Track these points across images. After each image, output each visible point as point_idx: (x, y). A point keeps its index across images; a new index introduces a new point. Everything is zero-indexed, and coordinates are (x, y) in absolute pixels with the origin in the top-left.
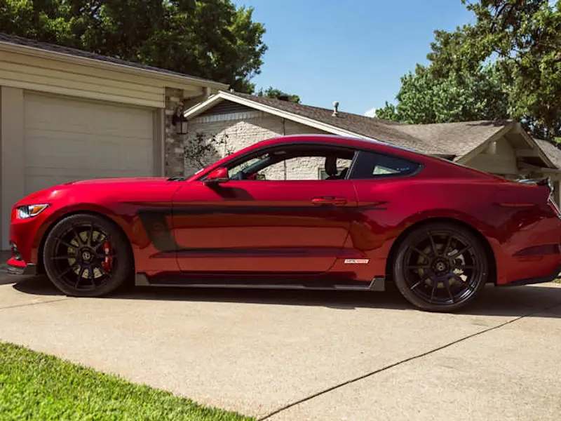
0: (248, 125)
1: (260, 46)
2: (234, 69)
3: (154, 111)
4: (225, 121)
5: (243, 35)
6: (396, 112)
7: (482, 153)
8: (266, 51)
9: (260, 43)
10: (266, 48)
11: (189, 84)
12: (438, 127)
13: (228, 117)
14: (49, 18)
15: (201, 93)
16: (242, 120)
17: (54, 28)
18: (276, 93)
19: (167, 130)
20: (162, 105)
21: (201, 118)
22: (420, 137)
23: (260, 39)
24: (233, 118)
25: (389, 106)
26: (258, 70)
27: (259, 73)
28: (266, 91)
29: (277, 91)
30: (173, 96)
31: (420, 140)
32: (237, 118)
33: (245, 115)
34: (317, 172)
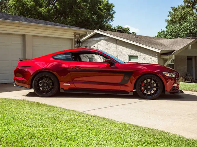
0: (105, 41)
1: (113, 11)
2: (103, 21)
3: (71, 40)
4: (97, 40)
5: (106, 8)
6: (165, 33)
7: (185, 49)
8: (115, 13)
9: (113, 10)
10: (115, 12)
11: (81, 31)
12: (172, 40)
13: (98, 39)
14: (40, 8)
15: (85, 34)
16: (103, 40)
17: (41, 11)
18: (120, 27)
19: (75, 45)
20: (73, 38)
21: (89, 39)
22: (165, 44)
23: (113, 9)
24: (100, 39)
25: (163, 31)
26: (112, 20)
27: (113, 21)
28: (117, 27)
29: (121, 27)
30: (76, 35)
31: (164, 45)
32: (101, 39)
33: (104, 38)
34: (127, 57)
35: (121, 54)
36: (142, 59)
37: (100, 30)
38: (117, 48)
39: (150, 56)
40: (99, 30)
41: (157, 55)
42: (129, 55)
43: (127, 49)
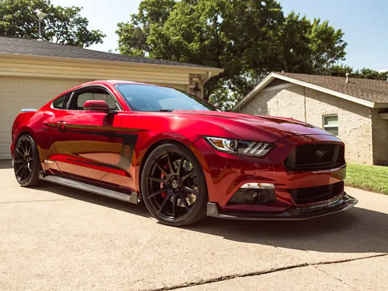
0: (288, 92)
1: (342, 43)
4: (277, 90)
8: (347, 46)
9: (342, 41)
16: (284, 88)
20: (185, 83)
21: (266, 89)
24: (280, 88)
26: (344, 58)
30: (194, 77)
33: (287, 85)
34: (321, 117)
35: (311, 113)
36: (346, 121)
37: (283, 72)
38: (305, 101)
39: (358, 115)
40: (281, 72)
41: (370, 112)
42: (324, 114)
43: (320, 103)
